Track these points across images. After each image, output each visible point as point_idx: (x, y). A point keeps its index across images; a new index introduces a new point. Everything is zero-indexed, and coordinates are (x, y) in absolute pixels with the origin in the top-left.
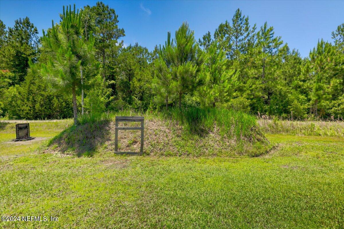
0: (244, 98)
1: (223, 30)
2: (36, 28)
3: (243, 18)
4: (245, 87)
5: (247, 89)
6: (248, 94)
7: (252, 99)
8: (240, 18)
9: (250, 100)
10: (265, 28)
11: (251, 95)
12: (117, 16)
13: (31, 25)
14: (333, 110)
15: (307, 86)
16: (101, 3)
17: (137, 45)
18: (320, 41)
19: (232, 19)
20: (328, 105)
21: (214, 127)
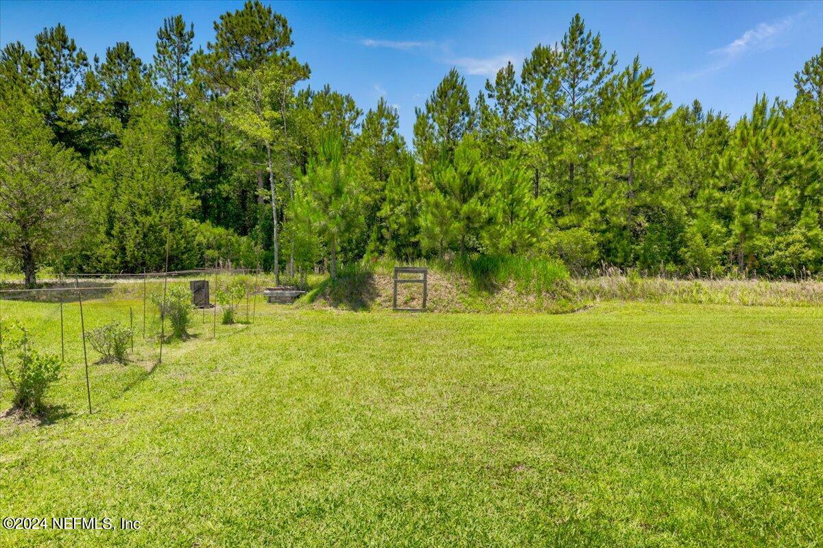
0: (586, 229)
1: (540, 62)
2: (81, 50)
3: (588, 37)
4: (588, 204)
5: (594, 209)
6: (596, 221)
7: (604, 232)
8: (582, 37)
9: (597, 235)
10: (635, 70)
11: (600, 223)
12: (291, 31)
13: (69, 43)
14: (774, 256)
15: (729, 201)
16: (256, 4)
17: (327, 90)
18: (760, 98)
19: (562, 43)
20: (768, 247)
21: (510, 282)
